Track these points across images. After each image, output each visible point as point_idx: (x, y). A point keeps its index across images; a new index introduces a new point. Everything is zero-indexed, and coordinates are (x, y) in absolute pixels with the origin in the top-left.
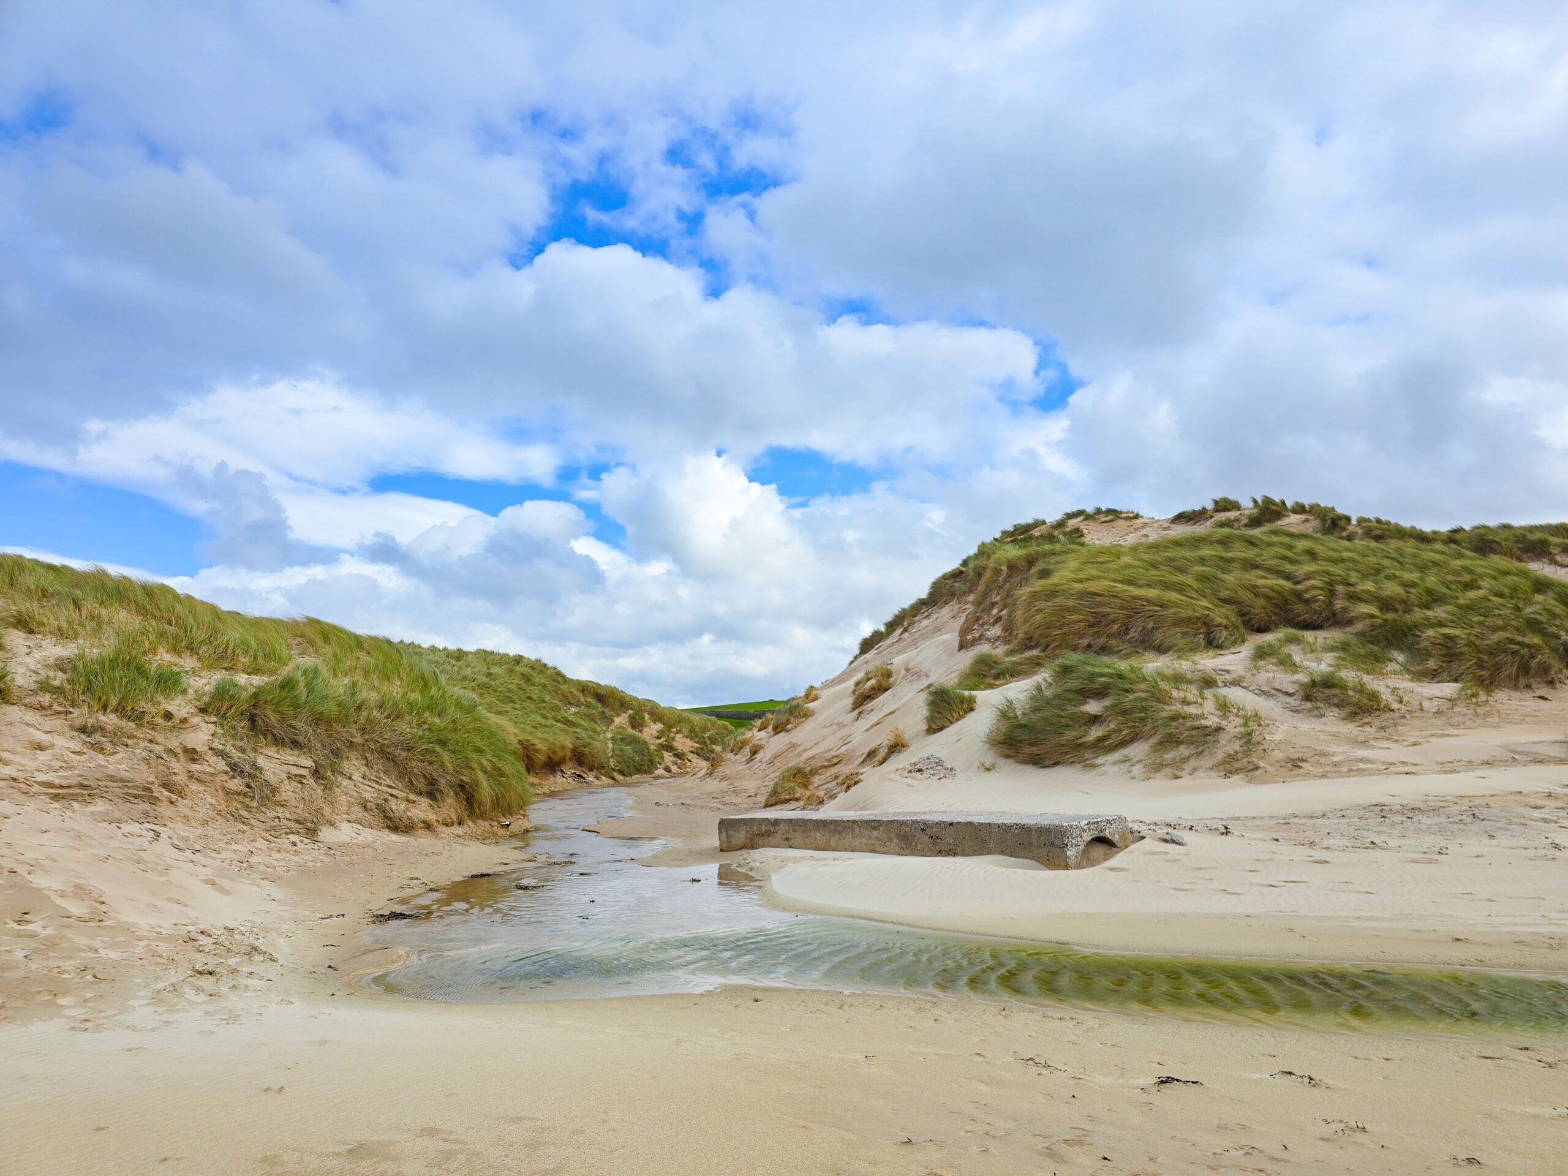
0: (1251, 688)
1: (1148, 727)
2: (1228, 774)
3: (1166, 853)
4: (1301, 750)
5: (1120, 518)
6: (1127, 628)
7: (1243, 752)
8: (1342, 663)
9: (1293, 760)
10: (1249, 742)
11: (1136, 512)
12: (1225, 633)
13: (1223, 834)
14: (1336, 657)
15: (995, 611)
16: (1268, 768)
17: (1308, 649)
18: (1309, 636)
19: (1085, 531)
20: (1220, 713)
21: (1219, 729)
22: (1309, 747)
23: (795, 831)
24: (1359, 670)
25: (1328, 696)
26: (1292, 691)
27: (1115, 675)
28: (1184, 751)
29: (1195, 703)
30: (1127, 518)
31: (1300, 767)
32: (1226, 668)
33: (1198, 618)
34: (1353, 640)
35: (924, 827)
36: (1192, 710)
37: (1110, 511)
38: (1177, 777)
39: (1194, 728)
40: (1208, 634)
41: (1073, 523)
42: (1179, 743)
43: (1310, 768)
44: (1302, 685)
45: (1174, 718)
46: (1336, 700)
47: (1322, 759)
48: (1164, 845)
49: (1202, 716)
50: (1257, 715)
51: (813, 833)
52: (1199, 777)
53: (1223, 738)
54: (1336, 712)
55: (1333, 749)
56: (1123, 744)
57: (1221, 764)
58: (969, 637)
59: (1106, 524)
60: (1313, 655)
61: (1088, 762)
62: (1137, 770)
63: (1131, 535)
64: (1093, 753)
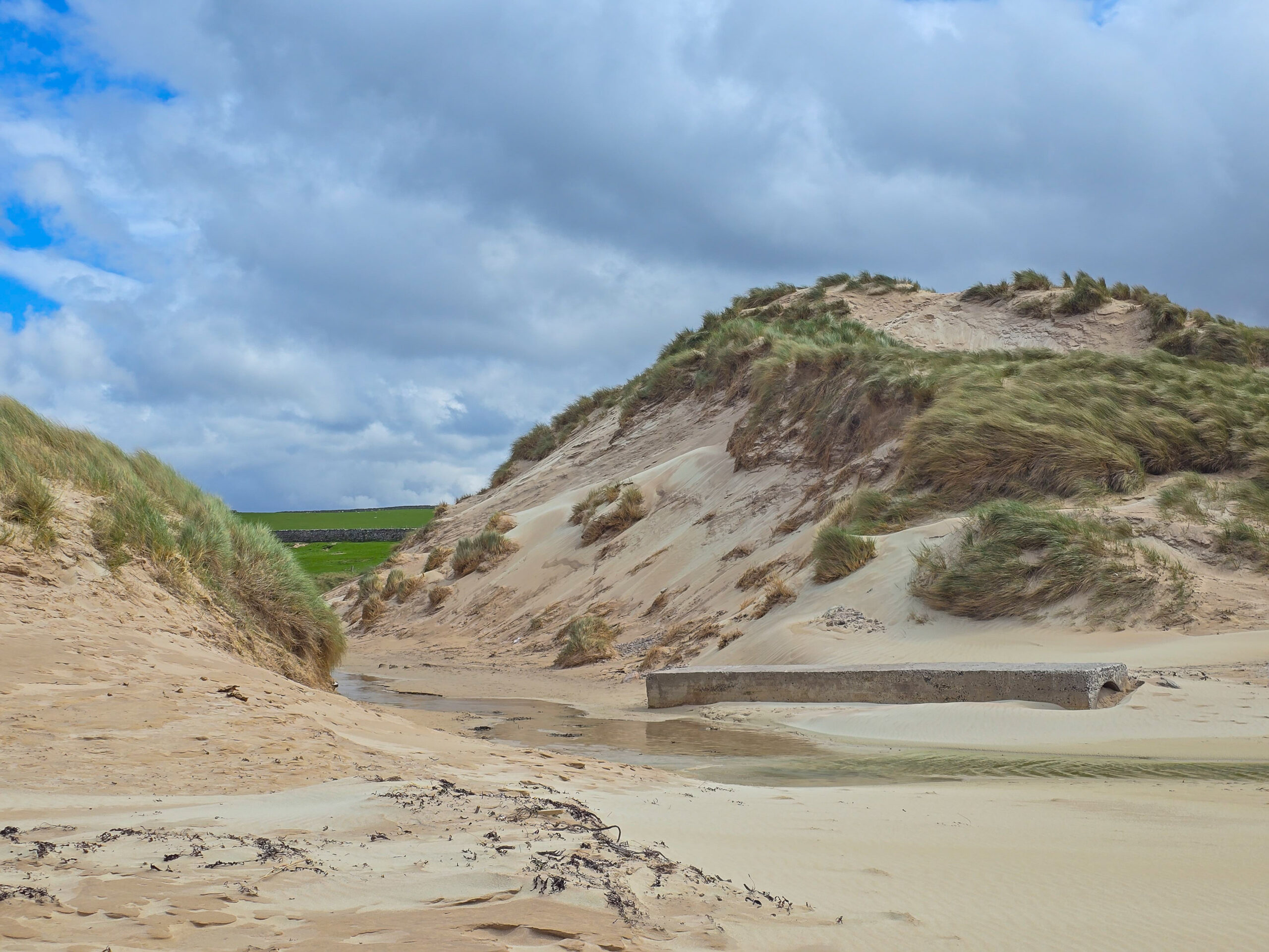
0: (1166, 538)
1: (1086, 581)
2: (1166, 626)
3: (1169, 694)
4: (1227, 602)
5: (894, 289)
6: (1028, 468)
7: (1178, 605)
8: (1244, 511)
9: (1222, 613)
10: (1180, 595)
11: (914, 281)
12: (1126, 477)
13: (1202, 679)
14: (1237, 505)
15: (785, 422)
16: (1200, 620)
17: (1210, 496)
18: (1210, 481)
19: (851, 306)
20: (1151, 566)
21: (1153, 582)
22: (1233, 600)
23: (760, 684)
24: (1260, 519)
25: (1242, 548)
26: (1208, 542)
27: (1049, 525)
28: (1121, 604)
29: (1127, 555)
30: (903, 291)
31: (1228, 619)
32: (1139, 516)
33: (1101, 459)
34: (1252, 487)
35: (928, 677)
36: (1125, 562)
37: (881, 280)
38: (1119, 630)
39: (1131, 581)
40: (1110, 477)
41: (833, 293)
42: (1117, 595)
43: (1237, 620)
44: (1215, 536)
45: (1110, 571)
46: (1249, 553)
47: (1246, 612)
48: (1161, 687)
49: (1134, 569)
50: (1180, 567)
51: (784, 686)
52: (1140, 629)
53: (1158, 591)
54: (1249, 564)
55: (1253, 601)
56: (1065, 595)
57: (1159, 616)
58: (751, 454)
59: (877, 297)
60: (1216, 503)
61: (1029, 614)
62: (1079, 621)
63: (911, 315)
64: (1034, 605)
